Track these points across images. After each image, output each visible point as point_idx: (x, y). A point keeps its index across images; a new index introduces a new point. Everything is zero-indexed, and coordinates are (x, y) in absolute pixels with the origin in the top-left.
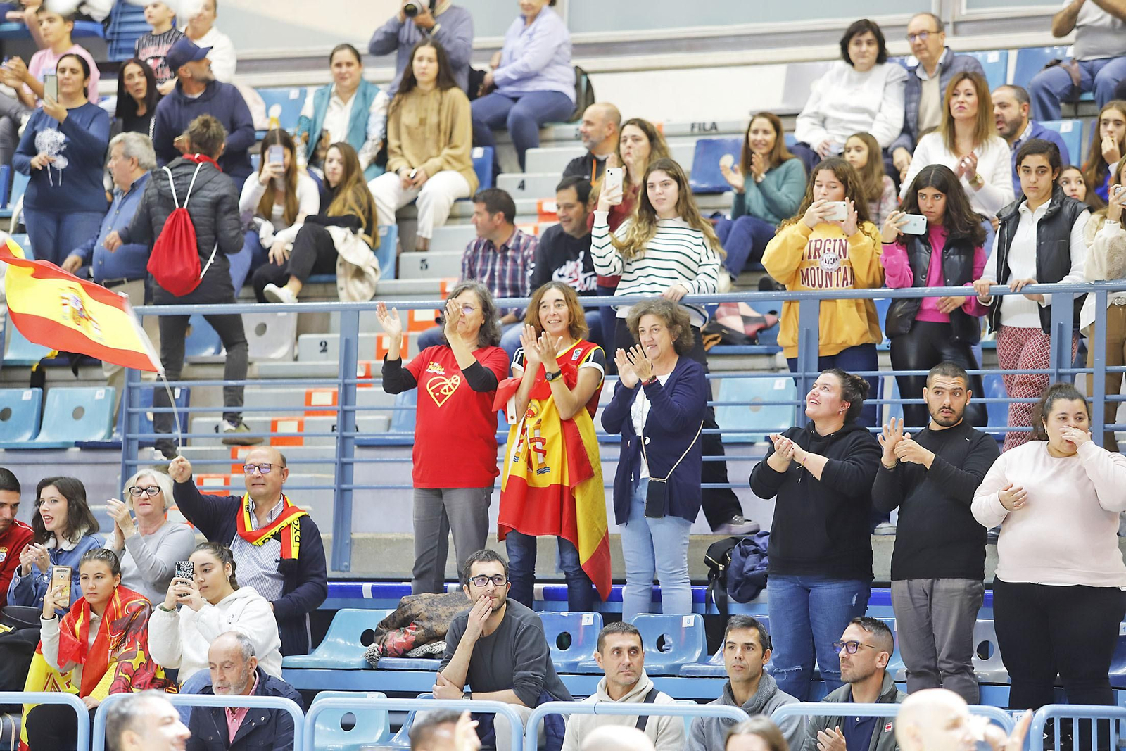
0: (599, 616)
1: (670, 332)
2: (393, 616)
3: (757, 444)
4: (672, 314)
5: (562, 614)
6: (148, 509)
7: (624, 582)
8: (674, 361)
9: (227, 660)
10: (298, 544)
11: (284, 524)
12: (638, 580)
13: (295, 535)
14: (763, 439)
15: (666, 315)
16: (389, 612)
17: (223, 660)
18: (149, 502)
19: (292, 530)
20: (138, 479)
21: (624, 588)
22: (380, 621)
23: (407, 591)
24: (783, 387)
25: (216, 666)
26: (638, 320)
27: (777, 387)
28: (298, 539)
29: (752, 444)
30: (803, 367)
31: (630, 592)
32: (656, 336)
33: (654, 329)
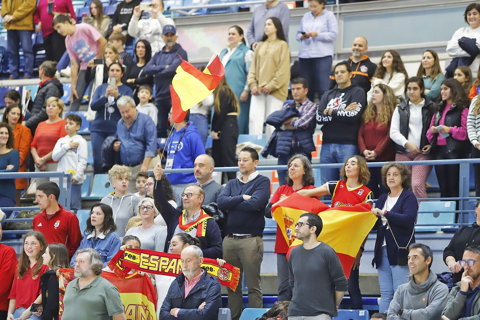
0: (367, 312)
1: (402, 177)
2: (269, 311)
3: (437, 232)
4: (404, 169)
5: (350, 310)
6: (146, 216)
7: (379, 296)
8: (401, 190)
9: (188, 257)
10: (205, 230)
11: (200, 222)
12: (386, 294)
13: (204, 226)
14: (441, 230)
15: (402, 168)
16: (268, 310)
17: (186, 257)
18: (147, 213)
19: (203, 224)
20: (143, 202)
21: (379, 299)
22: (263, 314)
23: (276, 300)
24: (449, 206)
25: (183, 260)
26: (388, 169)
27: (446, 206)
28: (205, 228)
29: (435, 232)
30: (462, 195)
31: (382, 300)
32: (395, 178)
33: (395, 174)
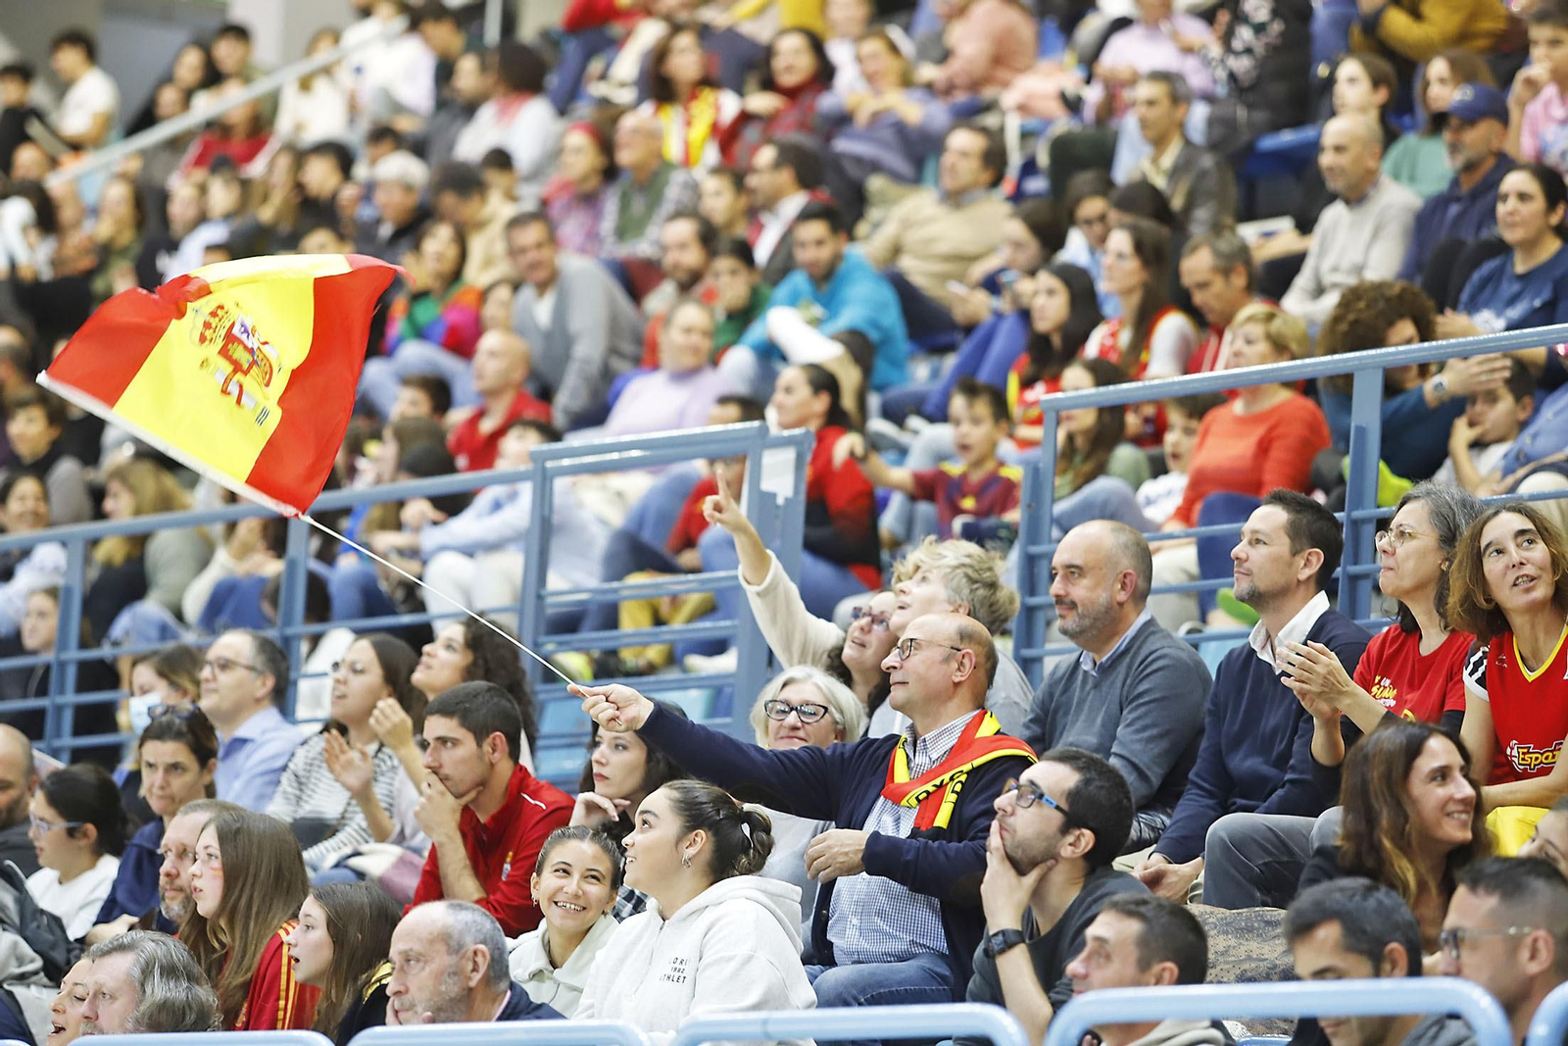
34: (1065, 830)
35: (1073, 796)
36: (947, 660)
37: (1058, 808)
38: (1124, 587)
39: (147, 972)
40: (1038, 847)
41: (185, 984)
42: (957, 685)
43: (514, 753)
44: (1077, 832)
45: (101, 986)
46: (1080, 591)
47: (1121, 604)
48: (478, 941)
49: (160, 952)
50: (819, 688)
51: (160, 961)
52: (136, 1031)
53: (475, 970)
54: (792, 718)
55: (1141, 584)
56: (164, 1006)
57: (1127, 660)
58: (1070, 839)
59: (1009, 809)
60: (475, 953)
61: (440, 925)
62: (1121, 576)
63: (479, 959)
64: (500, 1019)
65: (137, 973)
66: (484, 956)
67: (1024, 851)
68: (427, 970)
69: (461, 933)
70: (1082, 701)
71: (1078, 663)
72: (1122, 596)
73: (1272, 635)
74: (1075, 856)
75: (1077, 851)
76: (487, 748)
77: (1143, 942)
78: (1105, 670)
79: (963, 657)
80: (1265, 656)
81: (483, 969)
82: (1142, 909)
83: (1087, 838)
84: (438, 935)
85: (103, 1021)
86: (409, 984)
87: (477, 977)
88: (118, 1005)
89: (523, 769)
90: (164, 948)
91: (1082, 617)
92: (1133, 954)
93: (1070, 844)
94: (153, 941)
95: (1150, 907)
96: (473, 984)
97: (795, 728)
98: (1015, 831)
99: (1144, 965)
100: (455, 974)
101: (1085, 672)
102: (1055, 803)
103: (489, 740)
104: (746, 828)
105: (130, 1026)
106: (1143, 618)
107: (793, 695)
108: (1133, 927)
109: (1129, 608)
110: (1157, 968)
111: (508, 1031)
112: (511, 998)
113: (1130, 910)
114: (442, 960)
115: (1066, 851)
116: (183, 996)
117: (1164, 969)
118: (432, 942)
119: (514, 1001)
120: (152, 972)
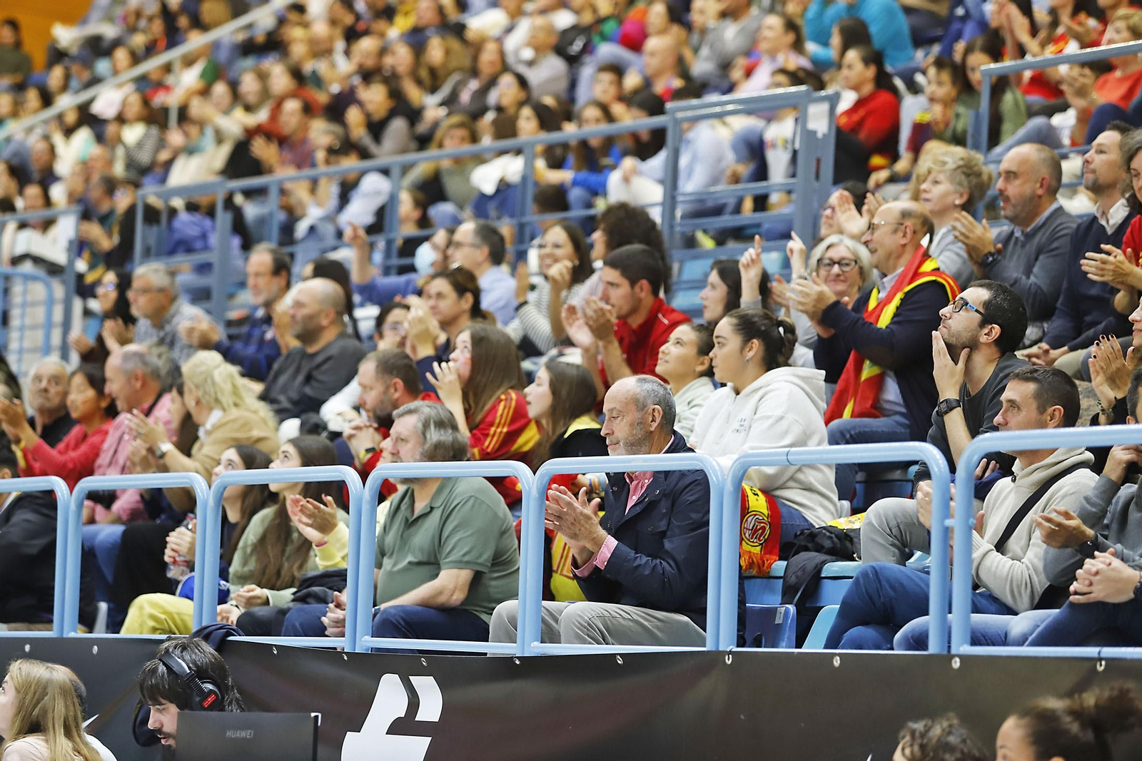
34: (983, 324)
35: (987, 304)
36: (895, 231)
37: (977, 311)
38: (1042, 186)
39: (426, 425)
40: (966, 336)
41: (450, 431)
42: (904, 246)
43: (655, 293)
44: (990, 327)
45: (400, 434)
46: (1013, 189)
47: (1040, 197)
48: (655, 402)
49: (433, 413)
50: (848, 248)
51: (433, 418)
52: (421, 460)
53: (653, 420)
54: (836, 269)
55: (1054, 183)
56: (438, 446)
57: (1043, 230)
58: (986, 331)
59: (948, 315)
60: (654, 410)
61: (631, 393)
62: (1040, 180)
63: (656, 414)
64: (667, 452)
65: (420, 425)
66: (659, 412)
67: (957, 339)
68: (625, 420)
69: (645, 398)
70: (1013, 254)
71: (1012, 233)
72: (1040, 192)
73: (1106, 211)
74: (988, 341)
75: (990, 338)
76: (637, 289)
77: (1038, 396)
78: (1029, 236)
79: (906, 228)
80: (1103, 222)
81: (658, 420)
82: (1035, 375)
83: (996, 330)
84: (632, 398)
85: (402, 454)
86: (614, 429)
87: (655, 425)
88: (410, 446)
89: (661, 300)
90: (435, 410)
91: (1014, 206)
92: (1034, 405)
93: (985, 334)
94: (429, 407)
95: (1039, 373)
96: (652, 429)
97: (838, 275)
98: (950, 327)
99: (1042, 409)
100: (641, 423)
101: (1017, 238)
102: (975, 308)
103: (639, 285)
104: (781, 330)
105: (418, 457)
106: (1054, 206)
107: (835, 254)
108: (1031, 387)
109: (1044, 199)
110: (1050, 410)
111: (634, 460)
112: (674, 440)
113: (1027, 377)
114: (634, 415)
115: (983, 339)
116: (450, 439)
117: (1054, 410)
118: (627, 404)
119: (676, 442)
120: (429, 425)
